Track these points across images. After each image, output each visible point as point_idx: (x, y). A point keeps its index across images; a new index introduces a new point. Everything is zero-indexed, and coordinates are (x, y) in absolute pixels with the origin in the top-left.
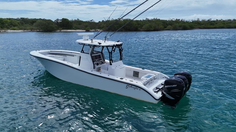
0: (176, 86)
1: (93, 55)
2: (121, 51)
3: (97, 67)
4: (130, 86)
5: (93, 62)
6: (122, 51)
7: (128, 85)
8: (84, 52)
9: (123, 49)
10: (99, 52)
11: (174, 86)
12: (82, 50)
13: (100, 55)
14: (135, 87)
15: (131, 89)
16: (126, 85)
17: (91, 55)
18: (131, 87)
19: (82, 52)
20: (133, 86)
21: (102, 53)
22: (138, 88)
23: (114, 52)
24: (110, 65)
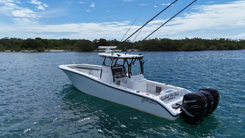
0: (195, 101)
1: (113, 68)
2: (141, 64)
3: (117, 80)
4: (146, 99)
5: (113, 75)
6: (143, 64)
7: (144, 98)
8: (105, 65)
9: (144, 62)
10: (121, 65)
11: (193, 101)
12: (104, 63)
13: (121, 69)
14: (151, 101)
15: (146, 103)
16: (142, 98)
17: (111, 68)
18: (147, 101)
19: (104, 64)
20: (149, 100)
21: (123, 66)
22: (153, 102)
23: (133, 65)
24: (129, 78)
